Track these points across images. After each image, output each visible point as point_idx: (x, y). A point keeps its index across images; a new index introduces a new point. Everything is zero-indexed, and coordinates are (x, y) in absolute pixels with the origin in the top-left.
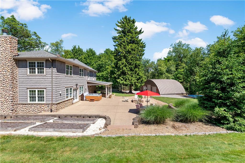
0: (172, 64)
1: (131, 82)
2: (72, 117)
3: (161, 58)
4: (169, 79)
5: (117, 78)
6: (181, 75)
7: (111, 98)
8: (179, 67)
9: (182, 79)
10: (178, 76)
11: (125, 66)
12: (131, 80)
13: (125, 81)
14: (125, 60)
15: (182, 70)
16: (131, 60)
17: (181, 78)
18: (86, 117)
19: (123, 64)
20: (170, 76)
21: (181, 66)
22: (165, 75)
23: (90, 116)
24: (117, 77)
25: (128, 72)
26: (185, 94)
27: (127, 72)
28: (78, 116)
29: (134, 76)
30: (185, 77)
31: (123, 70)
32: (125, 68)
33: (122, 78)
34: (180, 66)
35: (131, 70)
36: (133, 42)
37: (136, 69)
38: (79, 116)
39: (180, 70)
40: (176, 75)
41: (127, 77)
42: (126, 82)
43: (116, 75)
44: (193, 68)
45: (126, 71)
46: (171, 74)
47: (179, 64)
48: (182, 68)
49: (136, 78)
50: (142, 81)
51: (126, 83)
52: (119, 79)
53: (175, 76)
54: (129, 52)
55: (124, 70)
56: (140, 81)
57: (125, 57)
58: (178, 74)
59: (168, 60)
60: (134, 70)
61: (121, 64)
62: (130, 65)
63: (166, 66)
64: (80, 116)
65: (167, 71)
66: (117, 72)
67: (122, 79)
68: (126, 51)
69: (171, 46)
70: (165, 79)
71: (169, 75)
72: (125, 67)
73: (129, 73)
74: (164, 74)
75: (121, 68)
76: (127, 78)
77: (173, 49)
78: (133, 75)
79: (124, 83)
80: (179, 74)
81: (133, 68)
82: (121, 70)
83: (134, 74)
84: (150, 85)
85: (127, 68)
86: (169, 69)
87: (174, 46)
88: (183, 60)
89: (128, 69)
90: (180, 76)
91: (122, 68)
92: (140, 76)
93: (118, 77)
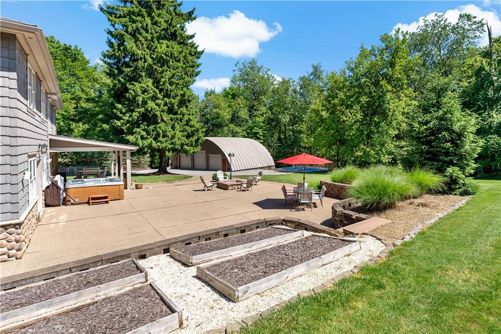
0: (242, 106)
1: (172, 143)
2: (190, 243)
3: (213, 89)
4: (238, 137)
5: (125, 131)
6: (260, 128)
7: (141, 188)
8: (256, 113)
9: (261, 137)
10: (255, 131)
11: (154, 98)
12: (173, 137)
13: (155, 139)
14: (151, 81)
15: (262, 119)
16: (171, 84)
17: (260, 135)
18: (232, 234)
19: (144, 91)
20: (238, 131)
21: (258, 111)
22: (229, 127)
23: (242, 229)
24: (124, 128)
25: (163, 116)
26: (273, 166)
27: (161, 115)
28: (210, 234)
29: (177, 127)
30: (266, 134)
31: (147, 110)
32: (151, 104)
33: (143, 130)
34: (256, 110)
35: (171, 111)
36: (173, 36)
37: (181, 109)
38: (212, 234)
39: (258, 119)
40: (251, 130)
41: (160, 127)
42: (159, 144)
43: (122, 121)
44: (280, 117)
45: (158, 113)
46: (240, 126)
47: (255, 106)
48: (260, 115)
49: (186, 133)
50: (197, 140)
51: (158, 146)
52: (132, 134)
53: (249, 131)
54: (162, 61)
55: (150, 109)
56: (193, 139)
57: (150, 72)
58: (256, 128)
59: (232, 95)
60: (179, 112)
61: (139, 92)
62: (167, 95)
63: (230, 109)
64: (217, 234)
65: (232, 120)
66: (124, 114)
67: (144, 133)
68: (154, 56)
69: (236, 65)
70: (230, 137)
71: (238, 129)
72: (152, 100)
73: (165, 119)
74: (227, 125)
75: (140, 103)
76: (161, 131)
77: (240, 73)
78: (176, 124)
79: (153, 145)
80: (256, 126)
81: (176, 107)
82: (142, 110)
83: (178, 123)
84: (205, 151)
85: (157, 105)
86: (236, 115)
87: (241, 66)
88: (262, 99)
89: (162, 106)
90: (257, 131)
91: (145, 103)
92: (194, 126)
93: (128, 129)
